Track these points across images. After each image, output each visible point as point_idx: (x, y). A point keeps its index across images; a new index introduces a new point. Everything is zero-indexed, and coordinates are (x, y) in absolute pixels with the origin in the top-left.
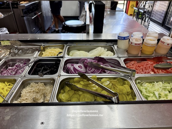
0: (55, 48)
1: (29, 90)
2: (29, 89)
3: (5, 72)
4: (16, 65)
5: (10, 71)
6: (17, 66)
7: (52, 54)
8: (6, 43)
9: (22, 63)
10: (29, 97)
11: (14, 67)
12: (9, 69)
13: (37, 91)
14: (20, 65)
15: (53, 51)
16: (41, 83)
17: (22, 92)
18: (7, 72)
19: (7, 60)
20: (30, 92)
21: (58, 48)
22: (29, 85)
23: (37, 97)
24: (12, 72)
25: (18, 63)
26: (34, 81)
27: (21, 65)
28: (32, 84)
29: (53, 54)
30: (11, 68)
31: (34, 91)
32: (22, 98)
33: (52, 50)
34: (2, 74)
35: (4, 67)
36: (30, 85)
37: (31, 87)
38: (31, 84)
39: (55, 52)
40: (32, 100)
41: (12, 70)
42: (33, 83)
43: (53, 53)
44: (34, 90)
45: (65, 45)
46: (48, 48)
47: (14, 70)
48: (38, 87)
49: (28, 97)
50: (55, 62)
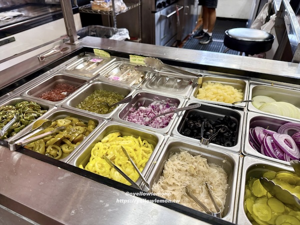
0: (224, 85)
1: (180, 167)
2: (179, 163)
3: (135, 114)
4: (152, 104)
5: (142, 114)
6: (153, 107)
7: (218, 97)
8: (137, 60)
9: (162, 104)
10: (179, 180)
11: (149, 109)
12: (141, 111)
13: (193, 173)
14: (158, 106)
15: (220, 91)
16: (203, 157)
17: (165, 166)
18: (138, 115)
19: (140, 93)
20: (180, 170)
21: (231, 87)
22: (177, 154)
23: (194, 186)
24: (144, 117)
25: (155, 102)
26: (189, 149)
27: (161, 107)
28: (183, 153)
29: (222, 97)
30: (143, 108)
31: (186, 171)
32: (167, 180)
33: (218, 88)
34: (130, 117)
35: (133, 105)
36: (180, 155)
37: (181, 159)
38: (181, 153)
39: (226, 94)
40: (184, 190)
41: (145, 113)
42: (186, 152)
43: (220, 96)
44: (187, 168)
45: (247, 82)
46: (209, 82)
47: (148, 113)
48: (196, 164)
49: (176, 180)
50: (224, 116)
